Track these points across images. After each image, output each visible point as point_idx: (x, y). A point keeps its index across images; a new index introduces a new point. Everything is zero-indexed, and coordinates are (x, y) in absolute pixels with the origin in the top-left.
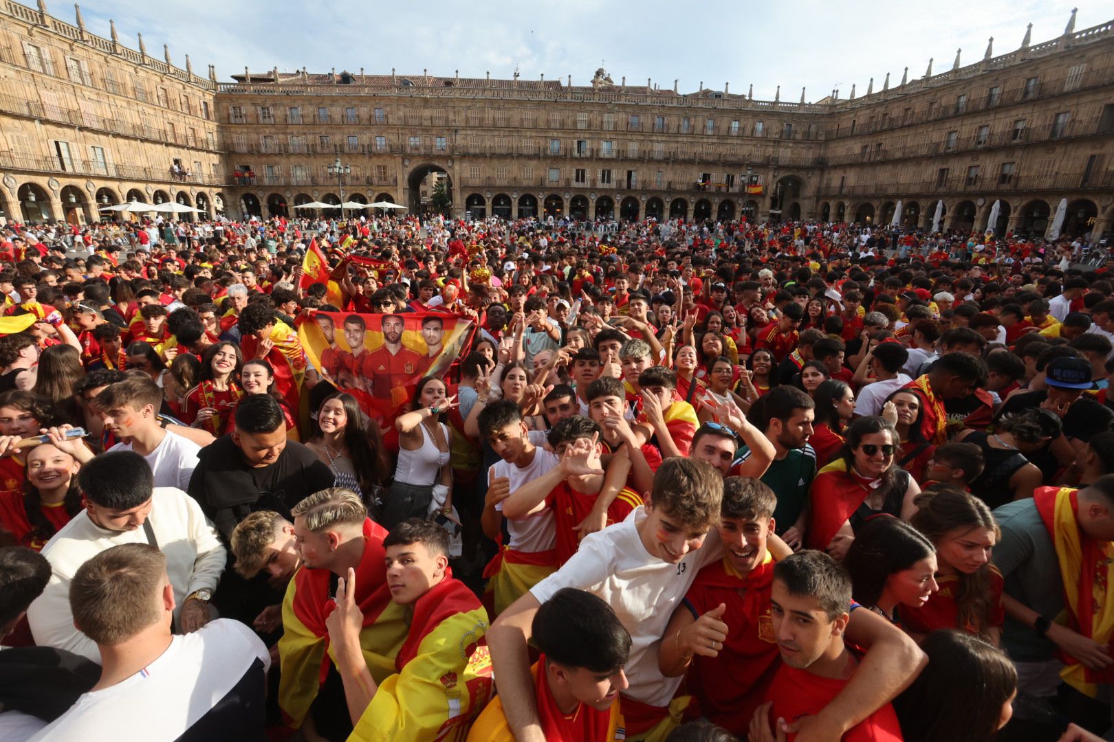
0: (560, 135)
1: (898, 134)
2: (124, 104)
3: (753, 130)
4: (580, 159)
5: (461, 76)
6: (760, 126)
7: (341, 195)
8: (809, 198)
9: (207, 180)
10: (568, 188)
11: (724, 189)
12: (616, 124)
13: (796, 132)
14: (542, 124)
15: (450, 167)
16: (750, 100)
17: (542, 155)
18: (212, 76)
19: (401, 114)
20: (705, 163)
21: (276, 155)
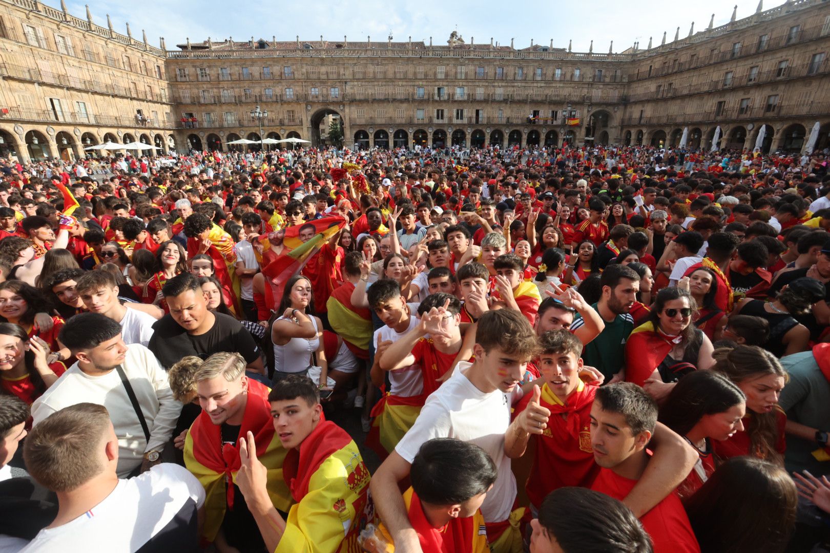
0: (425, 83)
1: (686, 75)
2: (99, 69)
3: (572, 75)
4: (440, 102)
5: (349, 40)
6: (577, 73)
7: (261, 133)
8: (615, 127)
9: (162, 125)
10: (430, 124)
11: (549, 122)
12: (466, 74)
13: (605, 76)
14: (411, 76)
15: (342, 110)
16: (570, 53)
17: (411, 99)
18: (163, 46)
19: (304, 70)
20: (534, 102)
21: (212, 104)
